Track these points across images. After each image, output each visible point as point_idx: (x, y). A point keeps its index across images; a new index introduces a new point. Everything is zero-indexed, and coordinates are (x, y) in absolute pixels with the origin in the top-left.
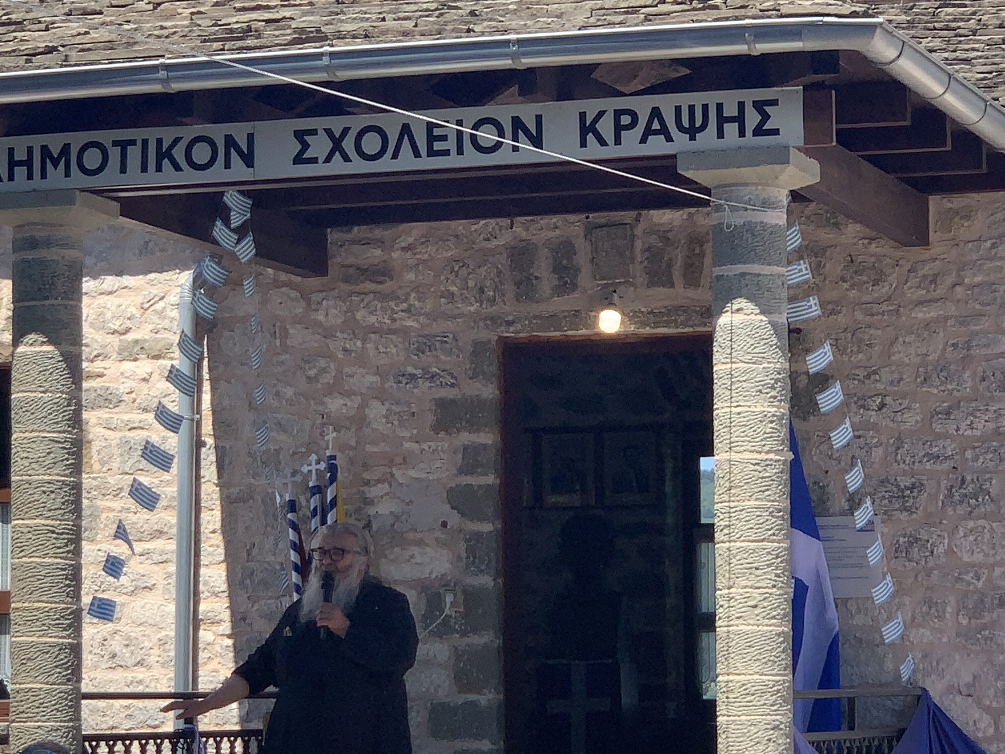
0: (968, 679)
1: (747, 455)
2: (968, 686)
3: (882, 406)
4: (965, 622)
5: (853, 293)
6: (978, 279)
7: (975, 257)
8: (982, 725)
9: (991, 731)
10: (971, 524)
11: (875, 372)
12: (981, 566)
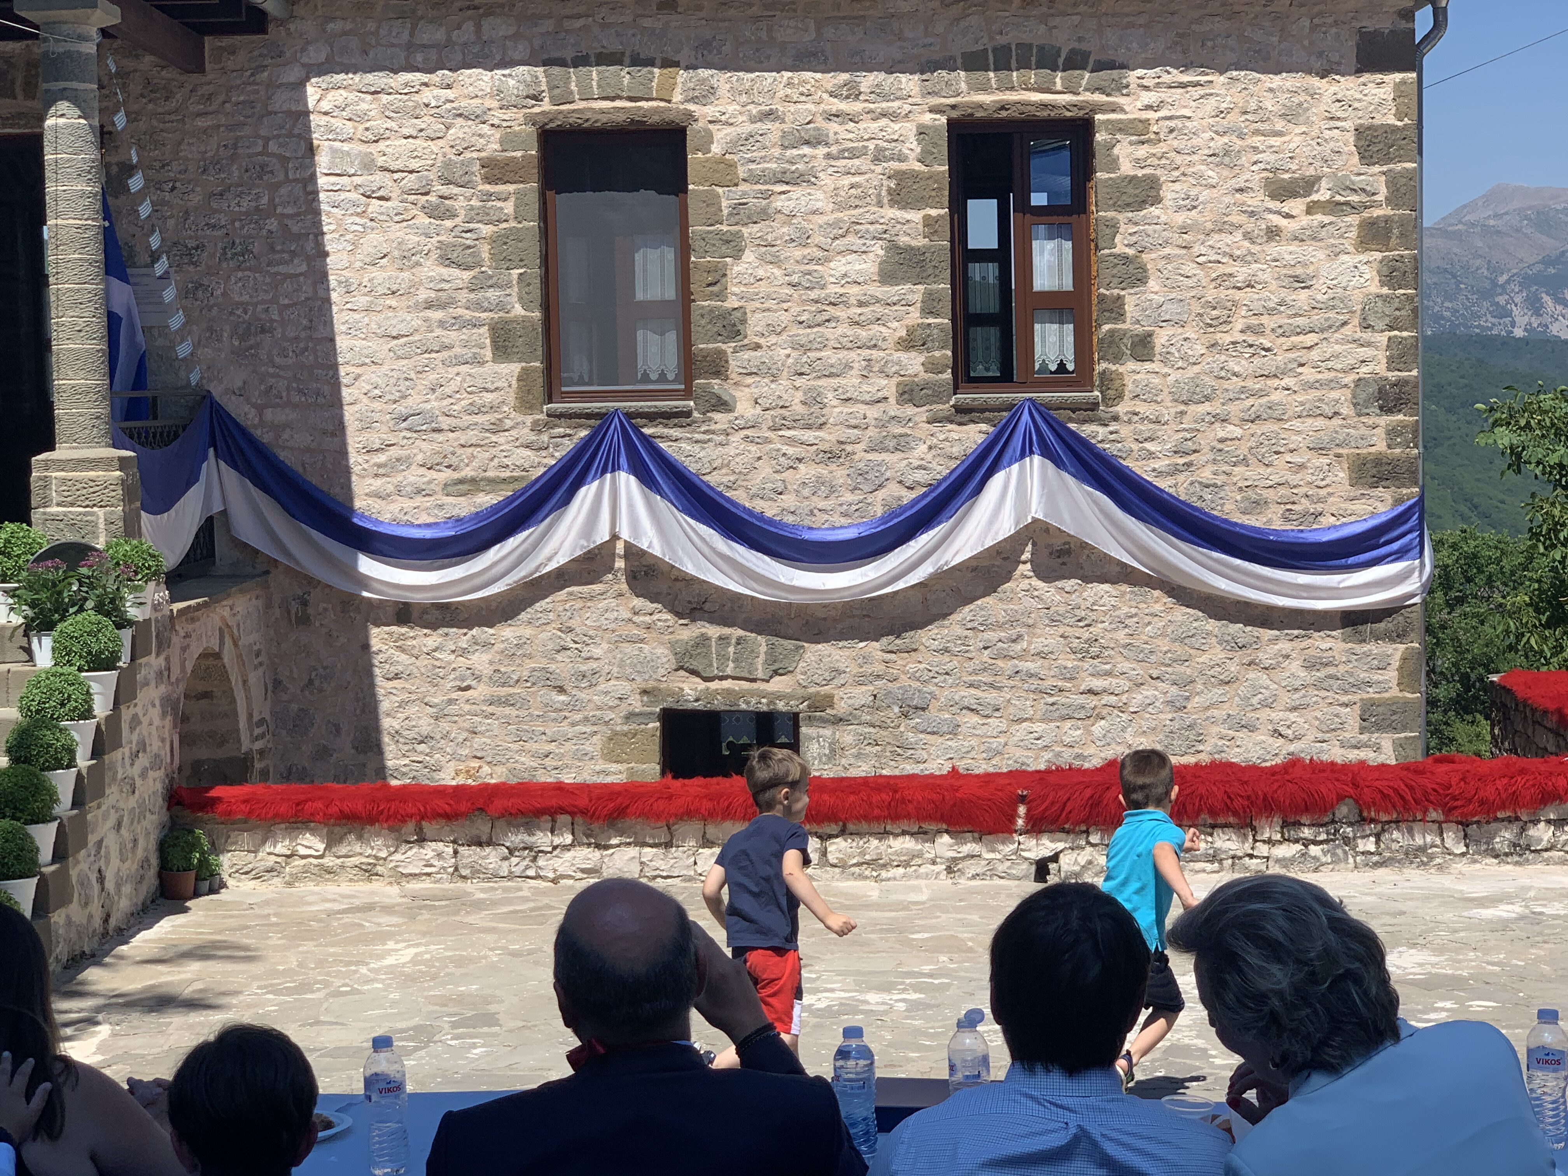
0: (239, 384)
1: (71, 221)
2: (239, 389)
3: (173, 189)
4: (237, 344)
5: (151, 106)
6: (242, 98)
7: (238, 82)
8: (250, 416)
9: (256, 421)
10: (240, 274)
11: (168, 164)
12: (247, 304)
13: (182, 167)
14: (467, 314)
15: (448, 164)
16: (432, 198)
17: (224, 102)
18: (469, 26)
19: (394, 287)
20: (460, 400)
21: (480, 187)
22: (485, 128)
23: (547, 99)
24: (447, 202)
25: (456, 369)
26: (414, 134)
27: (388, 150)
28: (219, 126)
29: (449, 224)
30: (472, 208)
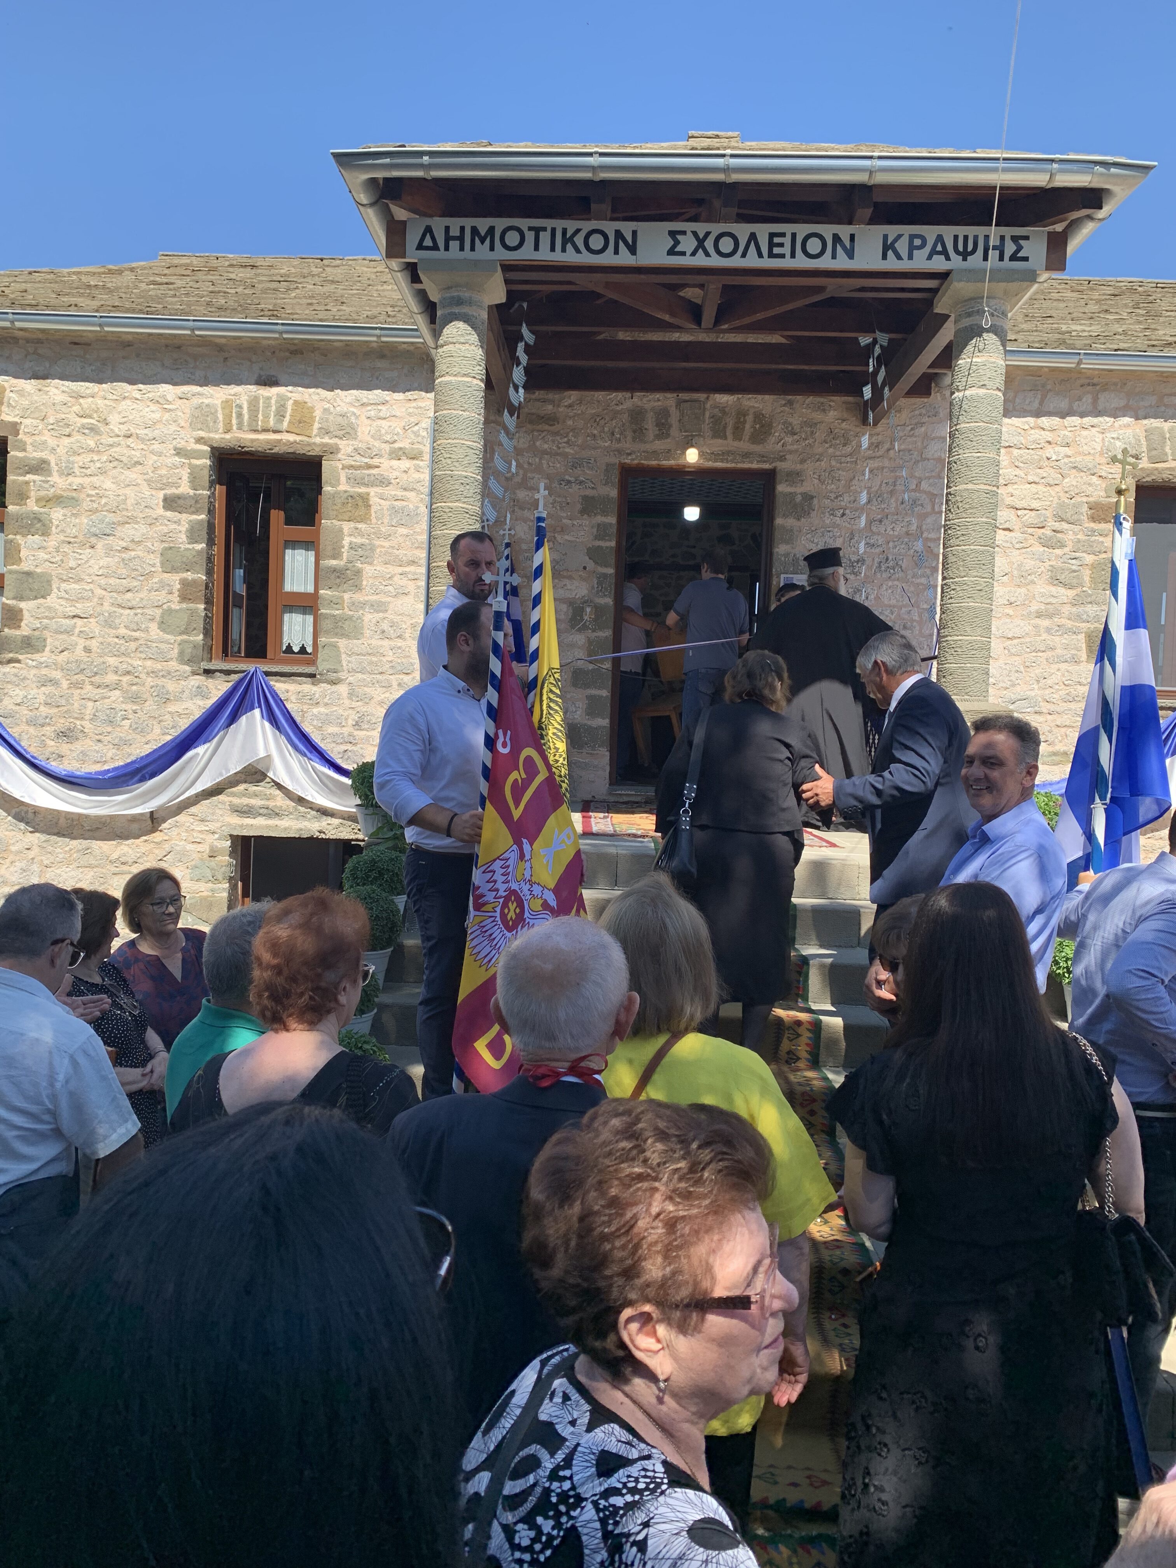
13: (852, 498)
14: (1069, 624)
15: (1062, 505)
16: (1048, 532)
17: (889, 450)
18: (1088, 399)
19: (1013, 600)
20: (1058, 690)
21: (1087, 525)
22: (1094, 479)
23: (1145, 459)
24: (1058, 535)
25: (1057, 666)
26: (1037, 480)
27: (1014, 492)
28: (883, 468)
29: (1058, 552)
30: (1079, 541)
